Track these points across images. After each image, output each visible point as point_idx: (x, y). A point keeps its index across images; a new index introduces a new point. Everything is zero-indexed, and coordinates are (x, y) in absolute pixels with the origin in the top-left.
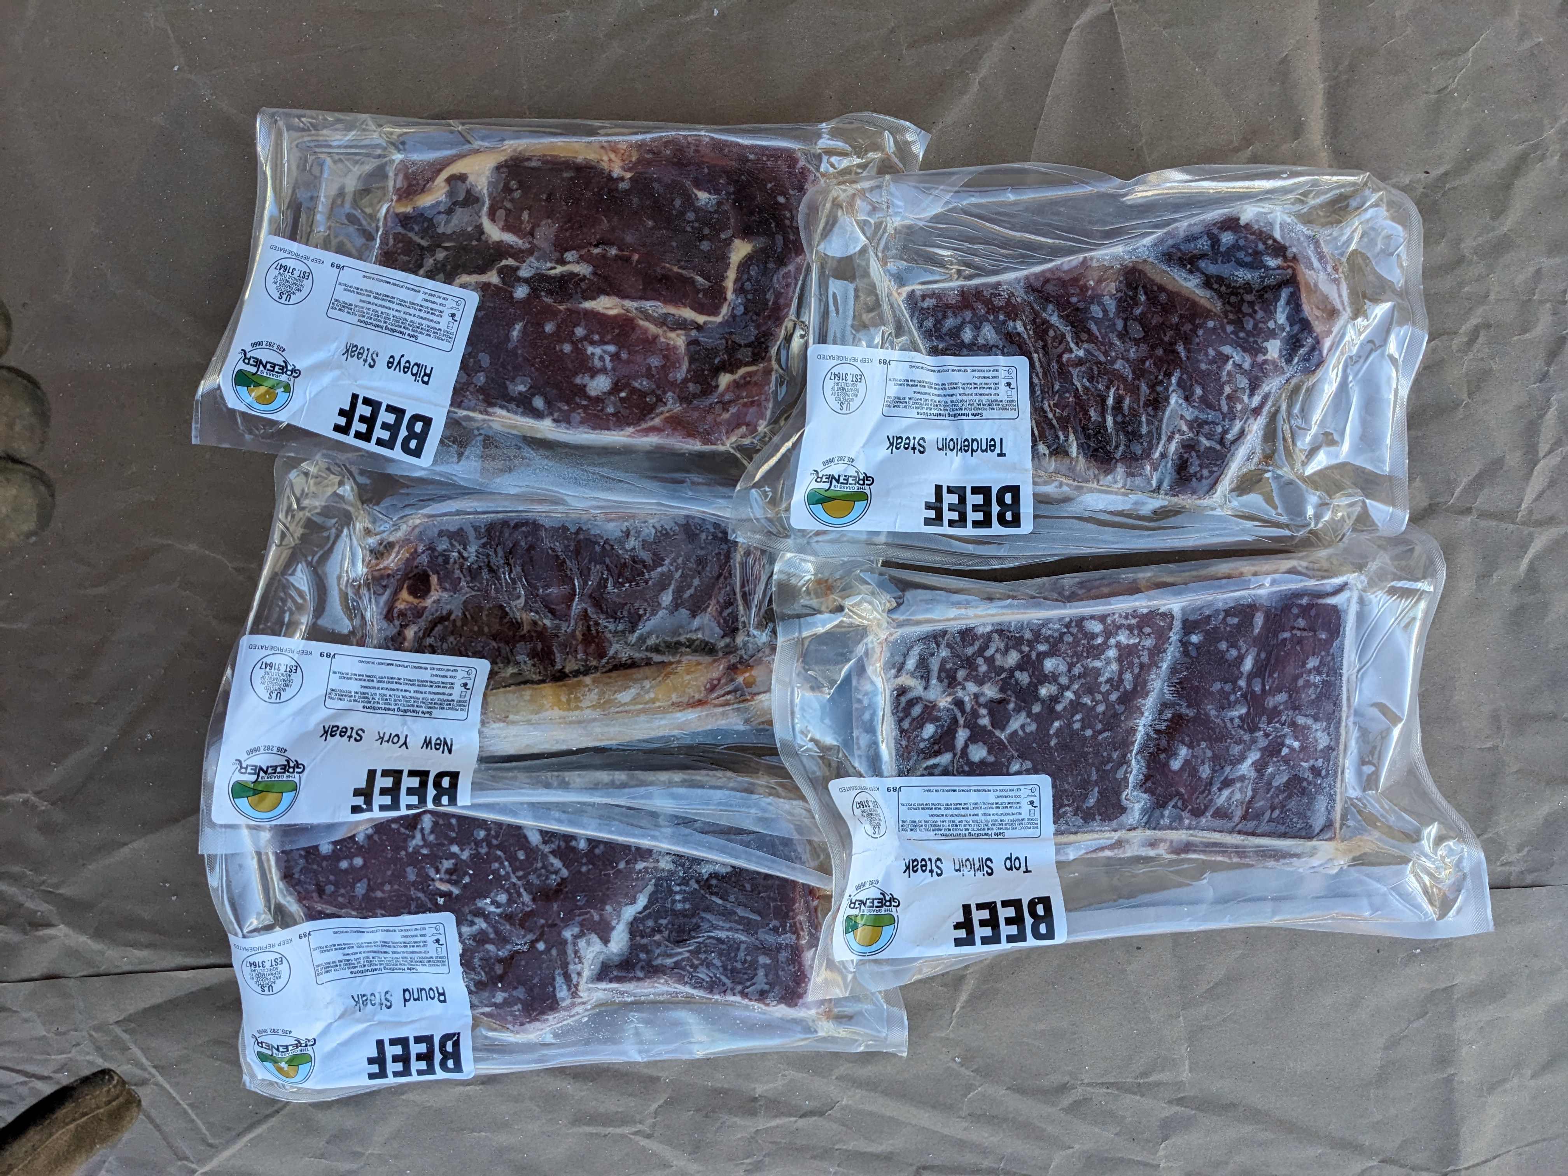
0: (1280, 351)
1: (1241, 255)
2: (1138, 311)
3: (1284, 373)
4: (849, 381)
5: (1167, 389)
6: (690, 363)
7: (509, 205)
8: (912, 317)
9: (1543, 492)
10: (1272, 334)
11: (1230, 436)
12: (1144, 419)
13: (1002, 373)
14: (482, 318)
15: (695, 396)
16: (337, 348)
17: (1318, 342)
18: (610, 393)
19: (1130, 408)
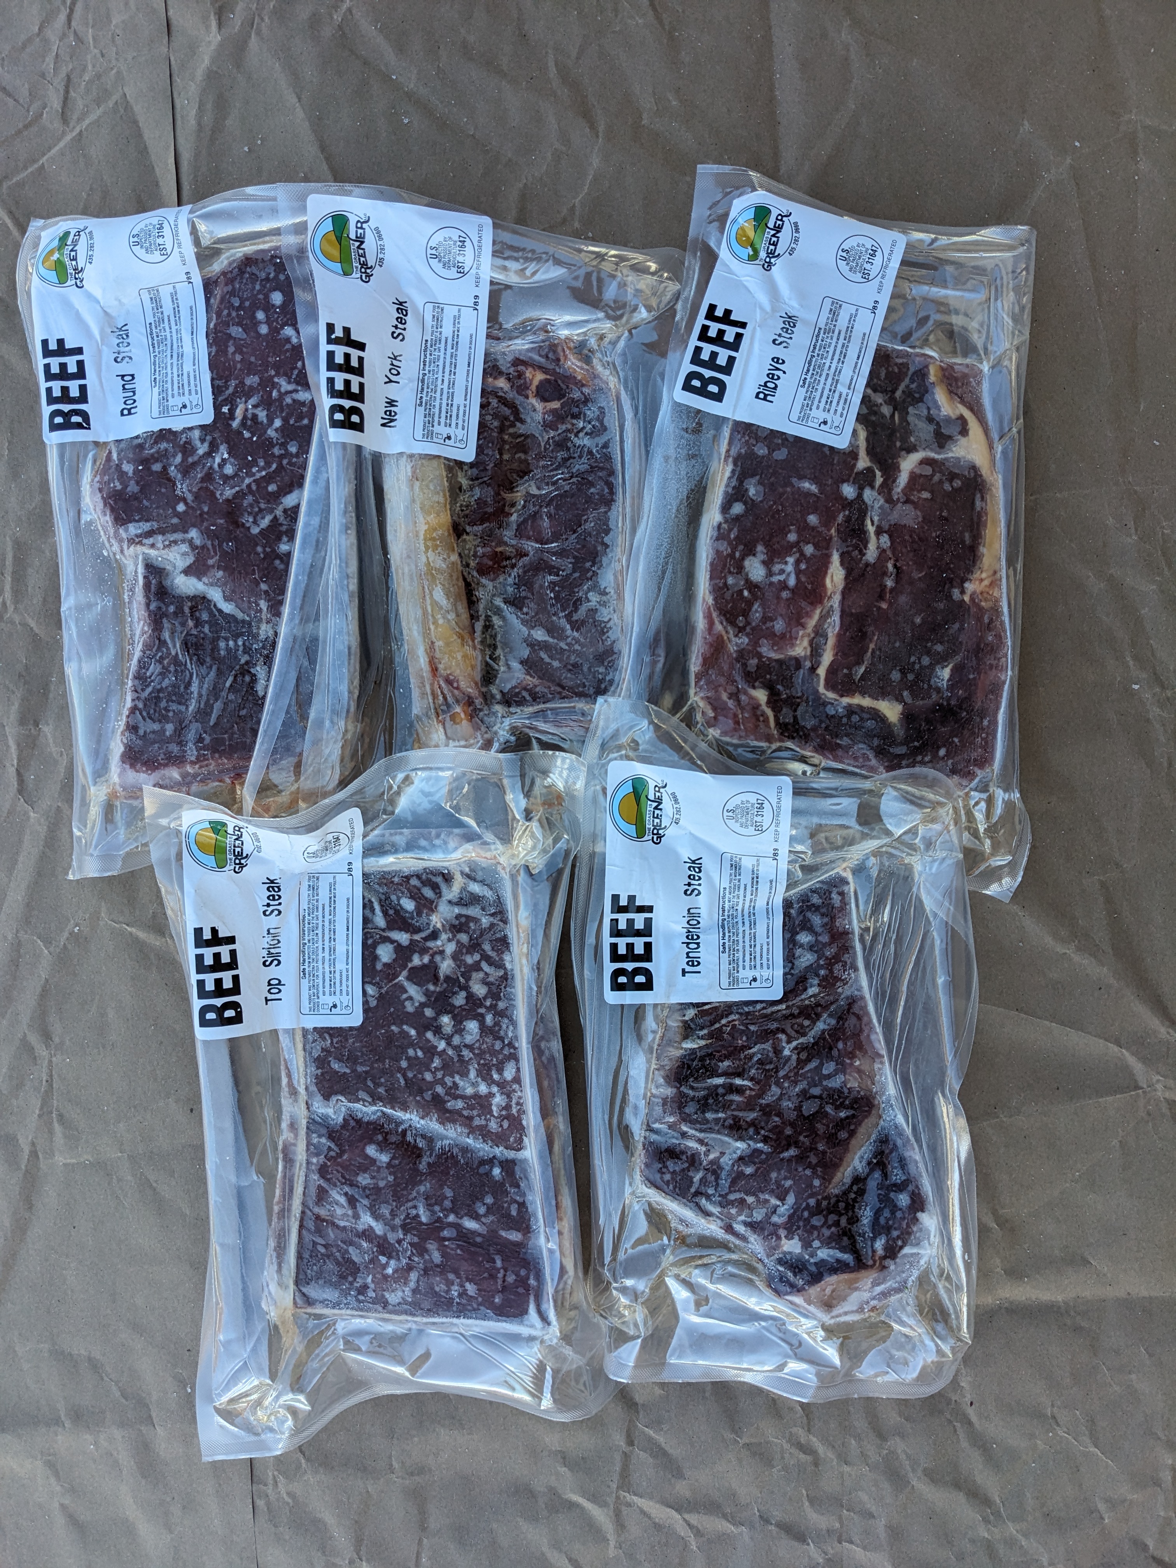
0: (790, 1253)
1: (886, 1213)
2: (829, 1109)
3: (768, 1256)
4: (756, 818)
5: (751, 1138)
6: (777, 661)
7: (937, 478)
8: (822, 882)
9: (650, 1518)
10: (806, 1244)
11: (703, 1202)
12: (721, 1115)
13: (766, 973)
14: (823, 452)
15: (745, 665)
16: (793, 308)
17: (798, 1291)
18: (748, 581)
19: (732, 1101)
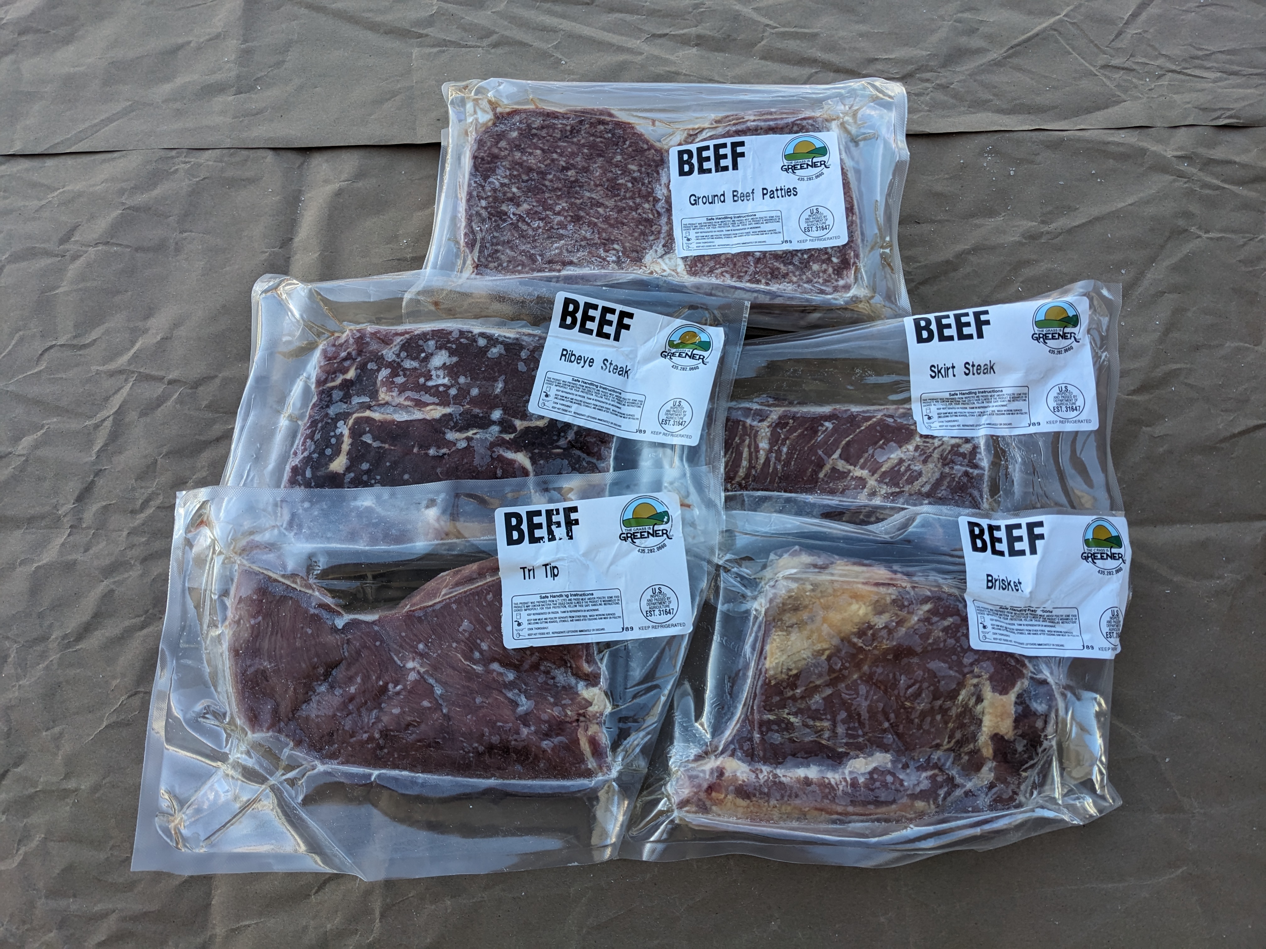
6: (376, 382)
14: (525, 395)
15: (372, 361)
16: (635, 375)
18: (432, 354)
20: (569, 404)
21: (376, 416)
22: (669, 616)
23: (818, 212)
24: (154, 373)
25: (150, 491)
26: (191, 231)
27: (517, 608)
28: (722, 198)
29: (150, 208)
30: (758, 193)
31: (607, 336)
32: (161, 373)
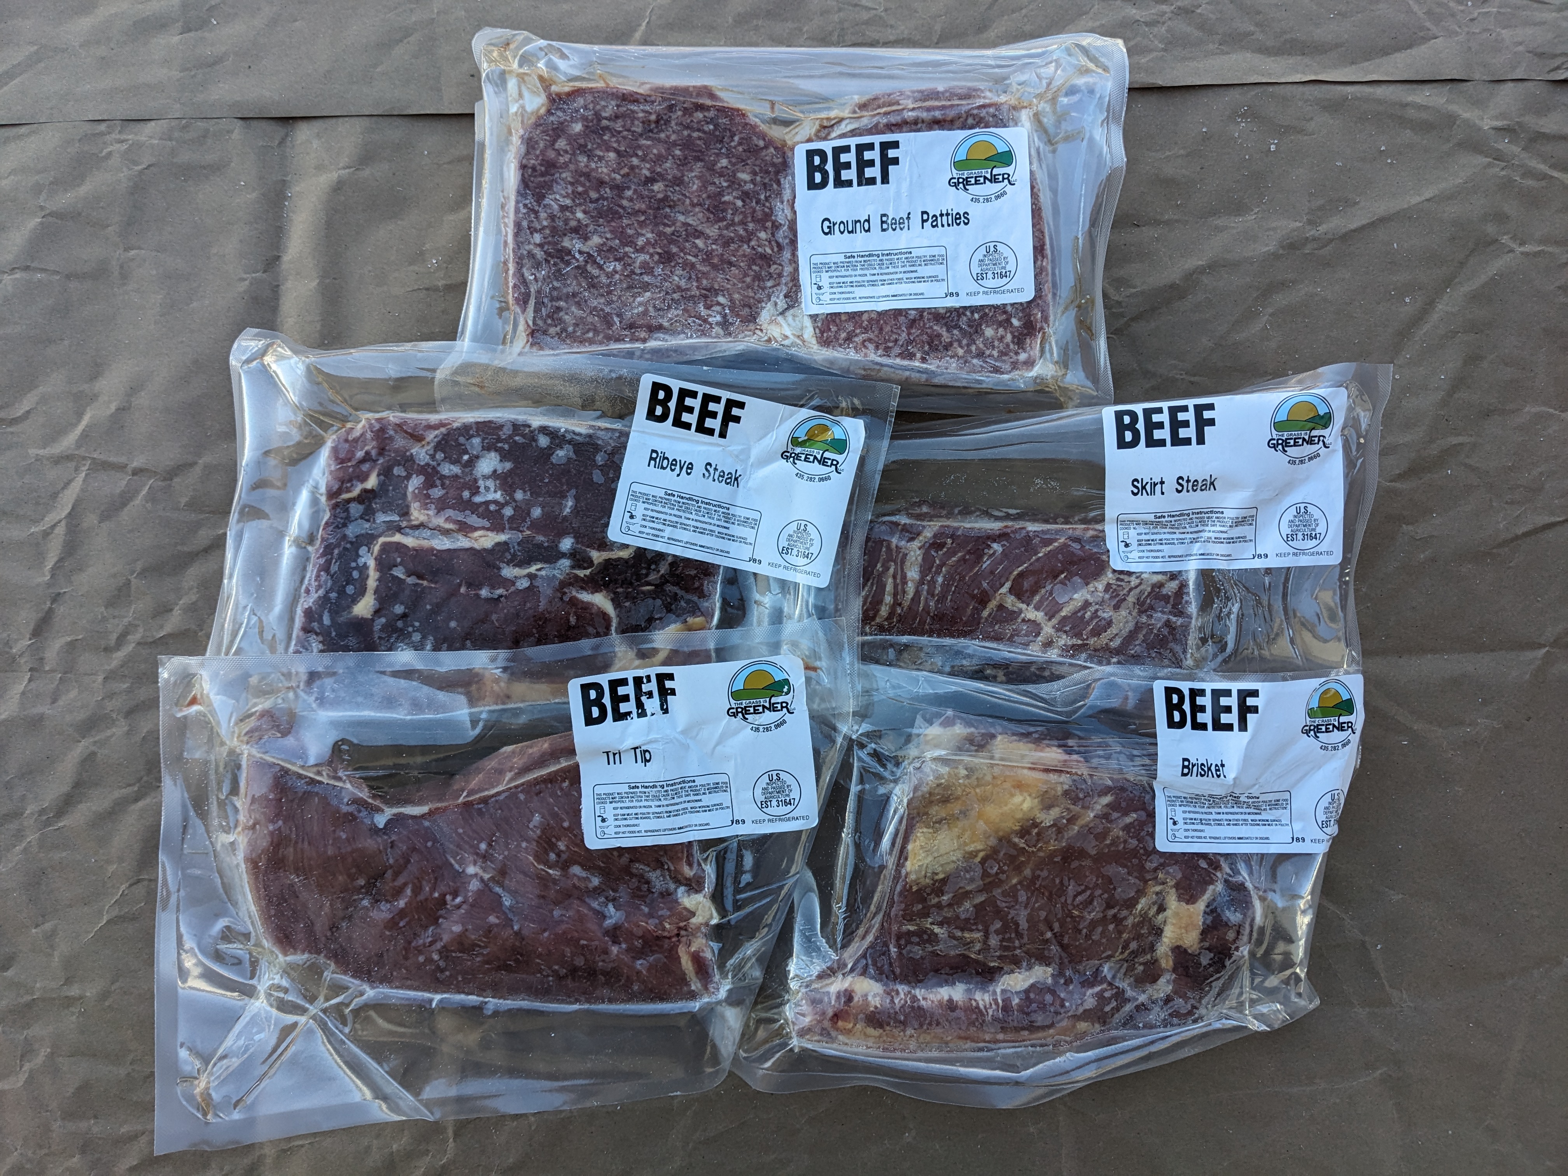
6: (405, 494)
14: (603, 517)
15: (399, 464)
16: (747, 482)
18: (477, 457)
20: (661, 527)
21: (409, 541)
22: (790, 808)
23: (996, 251)
24: (112, 459)
25: (126, 621)
26: (140, 248)
27: (601, 799)
28: (865, 225)
29: (79, 214)
30: (916, 219)
31: (710, 432)
32: (123, 460)
